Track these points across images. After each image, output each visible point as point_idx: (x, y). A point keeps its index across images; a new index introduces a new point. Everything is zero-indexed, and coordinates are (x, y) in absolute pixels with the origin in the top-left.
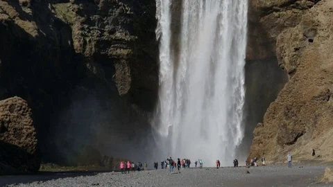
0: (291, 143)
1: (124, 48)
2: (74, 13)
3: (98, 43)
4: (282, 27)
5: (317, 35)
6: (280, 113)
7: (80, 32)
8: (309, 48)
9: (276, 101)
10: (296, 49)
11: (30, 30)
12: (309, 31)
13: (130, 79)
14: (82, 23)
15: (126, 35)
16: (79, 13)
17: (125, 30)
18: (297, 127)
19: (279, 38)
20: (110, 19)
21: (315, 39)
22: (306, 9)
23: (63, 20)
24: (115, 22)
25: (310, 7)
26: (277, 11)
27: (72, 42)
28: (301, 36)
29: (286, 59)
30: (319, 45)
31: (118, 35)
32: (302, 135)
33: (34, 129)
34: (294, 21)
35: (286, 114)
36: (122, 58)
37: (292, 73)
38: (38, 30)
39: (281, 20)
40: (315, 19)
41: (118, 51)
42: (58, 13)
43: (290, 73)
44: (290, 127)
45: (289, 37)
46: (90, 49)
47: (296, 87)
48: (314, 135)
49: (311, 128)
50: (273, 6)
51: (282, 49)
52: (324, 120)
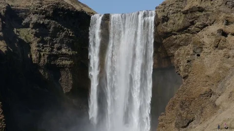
0: (185, 127)
1: (67, 60)
2: (33, 35)
3: (50, 56)
4: (179, 46)
5: (203, 52)
6: (177, 106)
7: (37, 48)
8: (197, 61)
9: (175, 97)
10: (188, 61)
11: (2, 47)
12: (197, 48)
13: (72, 82)
14: (39, 42)
15: (69, 50)
16: (36, 35)
17: (69, 47)
18: (189, 115)
19: (176, 53)
20: (58, 40)
21: (201, 55)
22: (195, 33)
23: (25, 40)
24: (62, 42)
25: (198, 32)
26: (175, 34)
27: (31, 56)
28: (191, 52)
29: (181, 68)
30: (204, 59)
31: (63, 51)
32: (192, 121)
33: (3, 117)
34: (186, 42)
35: (181, 107)
36: (67, 67)
37: (185, 77)
38: (7, 47)
39: (177, 41)
40: (201, 40)
41: (64, 62)
42: (22, 35)
43: (184, 78)
44: (184, 115)
45: (183, 53)
46: (44, 60)
47: (188, 88)
48: (201, 121)
49: (199, 116)
50: (172, 31)
51: (178, 61)
52: (207, 110)
